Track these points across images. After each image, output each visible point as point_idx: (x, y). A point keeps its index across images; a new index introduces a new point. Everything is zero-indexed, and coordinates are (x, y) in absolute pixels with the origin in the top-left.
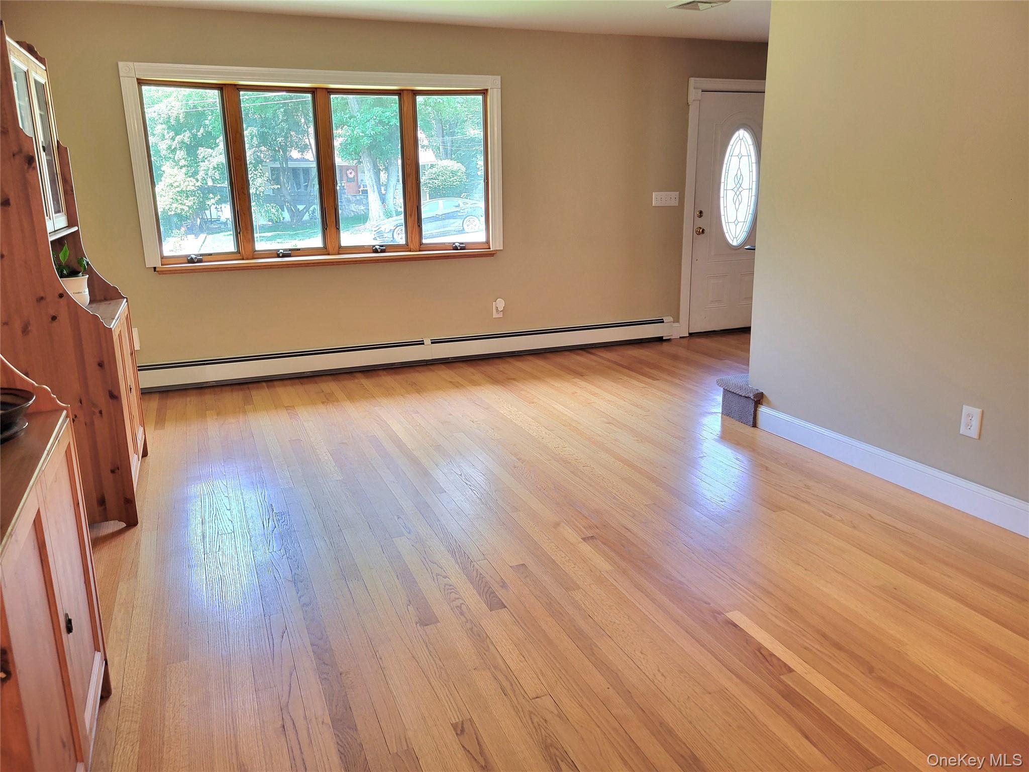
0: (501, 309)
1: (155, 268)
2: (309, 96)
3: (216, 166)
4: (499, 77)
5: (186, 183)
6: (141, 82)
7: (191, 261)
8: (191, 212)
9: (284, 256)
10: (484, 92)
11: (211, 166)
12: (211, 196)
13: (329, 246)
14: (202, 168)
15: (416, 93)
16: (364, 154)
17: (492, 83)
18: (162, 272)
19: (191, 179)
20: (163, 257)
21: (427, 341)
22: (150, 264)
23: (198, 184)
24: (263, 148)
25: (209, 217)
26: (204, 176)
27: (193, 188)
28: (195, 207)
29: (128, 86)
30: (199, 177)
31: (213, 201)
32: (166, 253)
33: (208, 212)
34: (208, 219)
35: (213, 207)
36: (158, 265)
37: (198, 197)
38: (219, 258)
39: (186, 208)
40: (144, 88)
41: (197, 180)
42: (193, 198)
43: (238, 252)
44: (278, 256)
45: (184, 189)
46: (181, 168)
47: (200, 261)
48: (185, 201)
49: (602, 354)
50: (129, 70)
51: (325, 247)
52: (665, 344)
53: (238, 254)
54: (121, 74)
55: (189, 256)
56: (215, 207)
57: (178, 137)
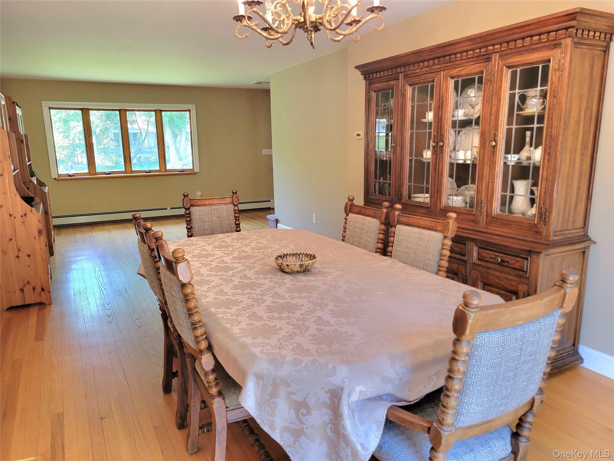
0: (199, 195)
1: (55, 179)
2: (118, 112)
3: (80, 132)
4: (195, 105)
5: (63, 142)
6: (50, 108)
7: (70, 176)
8: (66, 158)
9: (108, 174)
10: (189, 111)
11: (77, 132)
12: (78, 149)
13: (127, 170)
14: (72, 133)
15: (161, 111)
16: (167, 126)
17: (192, 107)
18: (58, 180)
19: (66, 139)
20: (58, 174)
21: (169, 208)
22: (53, 177)
23: (70, 142)
24: (109, 122)
25: (77, 161)
26: (73, 137)
27: (67, 144)
28: (68, 155)
29: (45, 110)
30: (71, 138)
31: (79, 152)
32: (59, 173)
33: (76, 159)
34: (76, 162)
35: (79, 156)
36: (57, 177)
37: (70, 150)
38: (81, 175)
39: (63, 156)
40: (51, 110)
41: (70, 140)
42: (67, 150)
43: (89, 172)
44: (106, 174)
45: (62, 145)
46: (60, 133)
47: (73, 176)
48: (63, 152)
49: (244, 214)
50: (45, 105)
51: (126, 171)
52: (271, 210)
53: (89, 173)
54: (43, 105)
55: (69, 174)
56: (80, 155)
57: (58, 115)
